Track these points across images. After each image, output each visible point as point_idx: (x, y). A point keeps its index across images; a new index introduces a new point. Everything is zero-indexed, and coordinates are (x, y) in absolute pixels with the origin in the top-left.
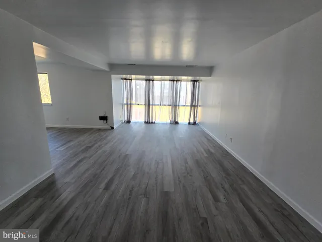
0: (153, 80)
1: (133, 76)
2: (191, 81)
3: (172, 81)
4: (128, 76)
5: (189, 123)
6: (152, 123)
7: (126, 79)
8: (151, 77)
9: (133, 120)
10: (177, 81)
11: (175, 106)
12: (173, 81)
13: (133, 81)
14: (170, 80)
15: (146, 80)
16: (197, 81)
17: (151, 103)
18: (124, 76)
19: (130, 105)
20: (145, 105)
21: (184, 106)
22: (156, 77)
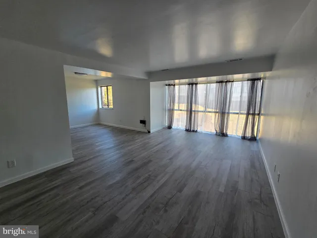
0: (196, 84)
1: (177, 81)
2: (248, 80)
3: (219, 82)
4: (172, 82)
5: (244, 138)
6: (193, 131)
7: (169, 85)
8: (194, 80)
9: (174, 126)
10: (226, 82)
11: (223, 113)
12: (222, 82)
13: (176, 86)
14: (217, 82)
15: (189, 84)
16: (259, 79)
17: (193, 109)
18: (167, 82)
19: (171, 111)
20: (187, 111)
21: (238, 114)
22: (200, 79)
